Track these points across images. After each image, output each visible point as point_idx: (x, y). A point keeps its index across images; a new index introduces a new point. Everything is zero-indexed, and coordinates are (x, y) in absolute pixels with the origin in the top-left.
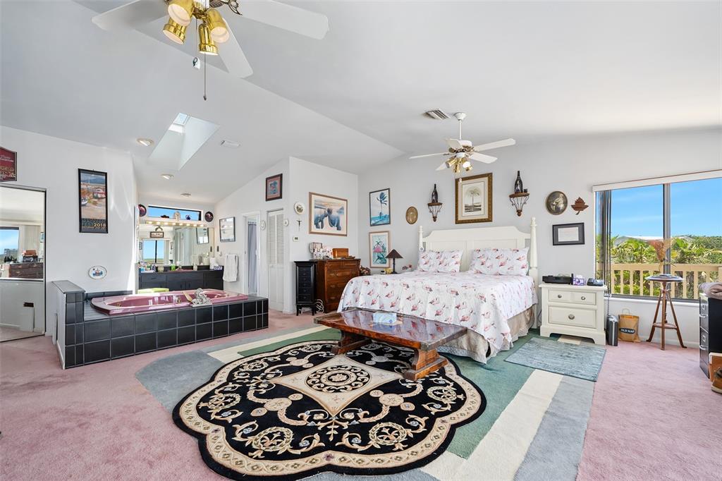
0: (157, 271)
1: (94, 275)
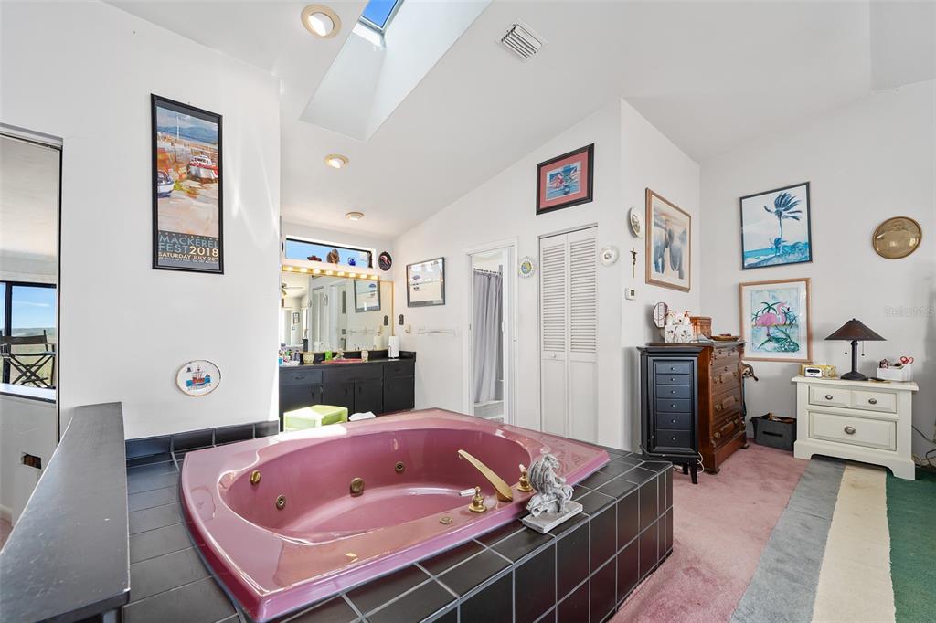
0: (302, 361)
1: (189, 384)
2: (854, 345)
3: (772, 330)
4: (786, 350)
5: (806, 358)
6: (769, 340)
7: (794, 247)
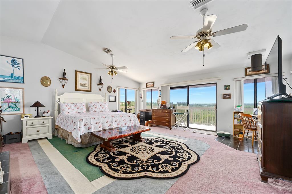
2: (38, 108)
3: (10, 104)
4: (15, 111)
5: (23, 113)
6: (9, 108)
7: (18, 78)
